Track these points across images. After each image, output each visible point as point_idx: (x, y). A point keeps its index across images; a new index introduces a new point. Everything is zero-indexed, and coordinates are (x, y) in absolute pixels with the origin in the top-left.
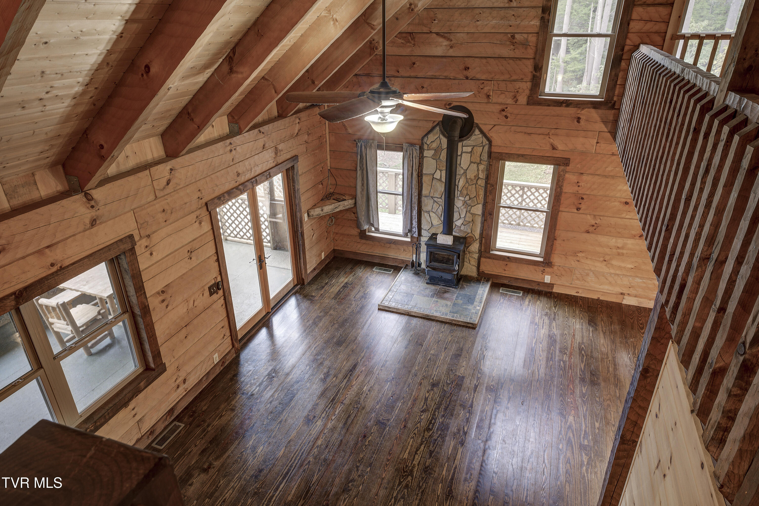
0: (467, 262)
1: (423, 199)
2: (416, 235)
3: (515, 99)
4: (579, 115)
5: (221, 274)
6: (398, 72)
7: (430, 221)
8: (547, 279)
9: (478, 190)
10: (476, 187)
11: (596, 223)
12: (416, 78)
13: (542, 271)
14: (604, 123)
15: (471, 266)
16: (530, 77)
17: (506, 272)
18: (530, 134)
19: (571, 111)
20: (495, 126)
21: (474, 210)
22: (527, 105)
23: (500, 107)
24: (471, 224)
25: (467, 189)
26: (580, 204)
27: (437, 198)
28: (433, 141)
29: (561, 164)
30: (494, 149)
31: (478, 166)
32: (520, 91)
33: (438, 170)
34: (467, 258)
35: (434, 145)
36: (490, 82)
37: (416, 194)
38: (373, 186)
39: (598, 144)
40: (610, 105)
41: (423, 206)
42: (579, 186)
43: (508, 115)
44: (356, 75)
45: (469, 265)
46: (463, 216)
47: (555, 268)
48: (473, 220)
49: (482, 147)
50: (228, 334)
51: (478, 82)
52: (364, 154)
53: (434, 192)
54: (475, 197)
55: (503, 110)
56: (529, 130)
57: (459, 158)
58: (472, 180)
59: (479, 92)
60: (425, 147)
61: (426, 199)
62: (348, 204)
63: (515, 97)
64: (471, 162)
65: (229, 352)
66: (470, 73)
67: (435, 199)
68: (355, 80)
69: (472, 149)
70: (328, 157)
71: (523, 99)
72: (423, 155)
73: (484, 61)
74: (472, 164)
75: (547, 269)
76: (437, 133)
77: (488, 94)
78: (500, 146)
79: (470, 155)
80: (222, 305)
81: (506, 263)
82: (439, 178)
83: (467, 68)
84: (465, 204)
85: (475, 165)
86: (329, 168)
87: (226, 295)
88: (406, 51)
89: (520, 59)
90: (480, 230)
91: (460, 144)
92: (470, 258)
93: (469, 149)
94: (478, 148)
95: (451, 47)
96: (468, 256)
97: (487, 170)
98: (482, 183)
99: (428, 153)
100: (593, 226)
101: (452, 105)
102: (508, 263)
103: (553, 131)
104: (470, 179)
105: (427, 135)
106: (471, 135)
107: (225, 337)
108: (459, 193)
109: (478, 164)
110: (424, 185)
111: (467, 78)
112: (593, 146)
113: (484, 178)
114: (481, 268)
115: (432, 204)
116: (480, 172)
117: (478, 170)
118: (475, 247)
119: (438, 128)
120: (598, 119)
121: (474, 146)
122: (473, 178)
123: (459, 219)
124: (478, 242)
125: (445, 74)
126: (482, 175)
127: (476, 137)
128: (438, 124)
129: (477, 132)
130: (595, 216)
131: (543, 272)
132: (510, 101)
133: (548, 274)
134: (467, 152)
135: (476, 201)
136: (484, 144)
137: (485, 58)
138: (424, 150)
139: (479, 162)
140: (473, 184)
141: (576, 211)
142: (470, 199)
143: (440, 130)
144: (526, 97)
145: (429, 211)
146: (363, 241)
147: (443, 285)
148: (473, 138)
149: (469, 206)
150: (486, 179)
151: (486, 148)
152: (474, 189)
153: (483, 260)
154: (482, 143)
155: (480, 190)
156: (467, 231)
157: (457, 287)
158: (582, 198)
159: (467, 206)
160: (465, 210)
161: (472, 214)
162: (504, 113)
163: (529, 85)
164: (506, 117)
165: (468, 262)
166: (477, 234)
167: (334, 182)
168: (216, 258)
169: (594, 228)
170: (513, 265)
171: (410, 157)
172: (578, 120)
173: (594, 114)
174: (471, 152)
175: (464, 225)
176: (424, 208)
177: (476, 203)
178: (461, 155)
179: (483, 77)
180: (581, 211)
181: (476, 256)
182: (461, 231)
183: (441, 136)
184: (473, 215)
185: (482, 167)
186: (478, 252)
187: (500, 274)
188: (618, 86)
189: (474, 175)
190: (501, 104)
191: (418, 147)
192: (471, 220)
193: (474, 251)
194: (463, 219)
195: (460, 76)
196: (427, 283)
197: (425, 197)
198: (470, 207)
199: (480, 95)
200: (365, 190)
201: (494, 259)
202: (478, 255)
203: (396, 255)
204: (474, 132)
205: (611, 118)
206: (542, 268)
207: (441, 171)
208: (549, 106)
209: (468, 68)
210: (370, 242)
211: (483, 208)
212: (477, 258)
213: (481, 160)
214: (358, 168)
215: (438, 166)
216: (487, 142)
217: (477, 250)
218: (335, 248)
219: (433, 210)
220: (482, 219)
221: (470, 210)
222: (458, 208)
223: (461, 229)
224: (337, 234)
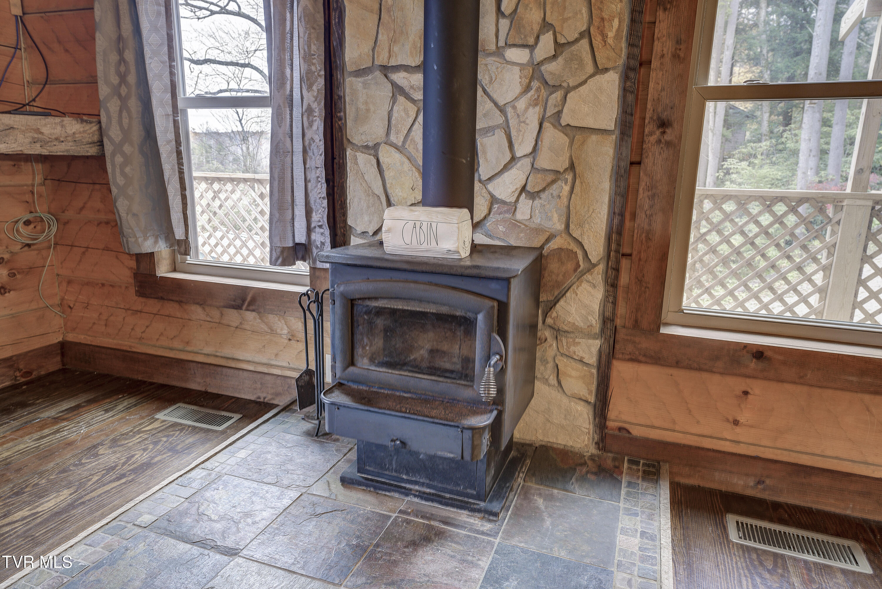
0: (546, 381)
1: (352, 88)
7: (379, 191)
15: (565, 400)
17: (740, 433)
21: (579, 110)
24: (567, 188)
27: (404, 69)
34: (545, 362)
41: (349, 123)
45: (555, 394)
46: (524, 147)
48: (572, 167)
53: (390, 41)
54: (586, 34)
61: (357, 83)
67: (399, 77)
81: (742, 384)
84: (535, 84)
86: (18, 9)
90: (612, 214)
92: (562, 362)
96: (551, 352)
102: (755, 387)
108: (505, 24)
110: (349, 13)
114: (612, 414)
115: (386, 107)
118: (583, 304)
123: (506, 168)
124: (598, 275)
135: (588, 58)
142: (559, 49)
145: (376, 146)
146: (153, 305)
147: (422, 496)
149: (556, 88)
153: (621, 370)
156: (547, 224)
157: (495, 506)
159: (544, 93)
161: (568, 130)
165: (553, 380)
166: (594, 236)
167: (41, 71)
175: (533, 196)
176: (354, 132)
177: (590, 68)
181: (590, 350)
182: (515, 225)
184: (576, 133)
186: (597, 328)
187: (707, 444)
192: (562, 164)
193: (581, 324)
194: (527, 162)
196: (346, 481)
197: (359, 73)
198: (558, 95)
200: (132, 79)
201: (677, 364)
202: (597, 343)
210: (171, 308)
211: (625, 91)
212: (593, 360)
217: (595, 321)
218: (71, 337)
219: (393, 138)
220: (618, 157)
221: (559, 113)
222: (502, 110)
223: (519, 216)
224: (69, 282)
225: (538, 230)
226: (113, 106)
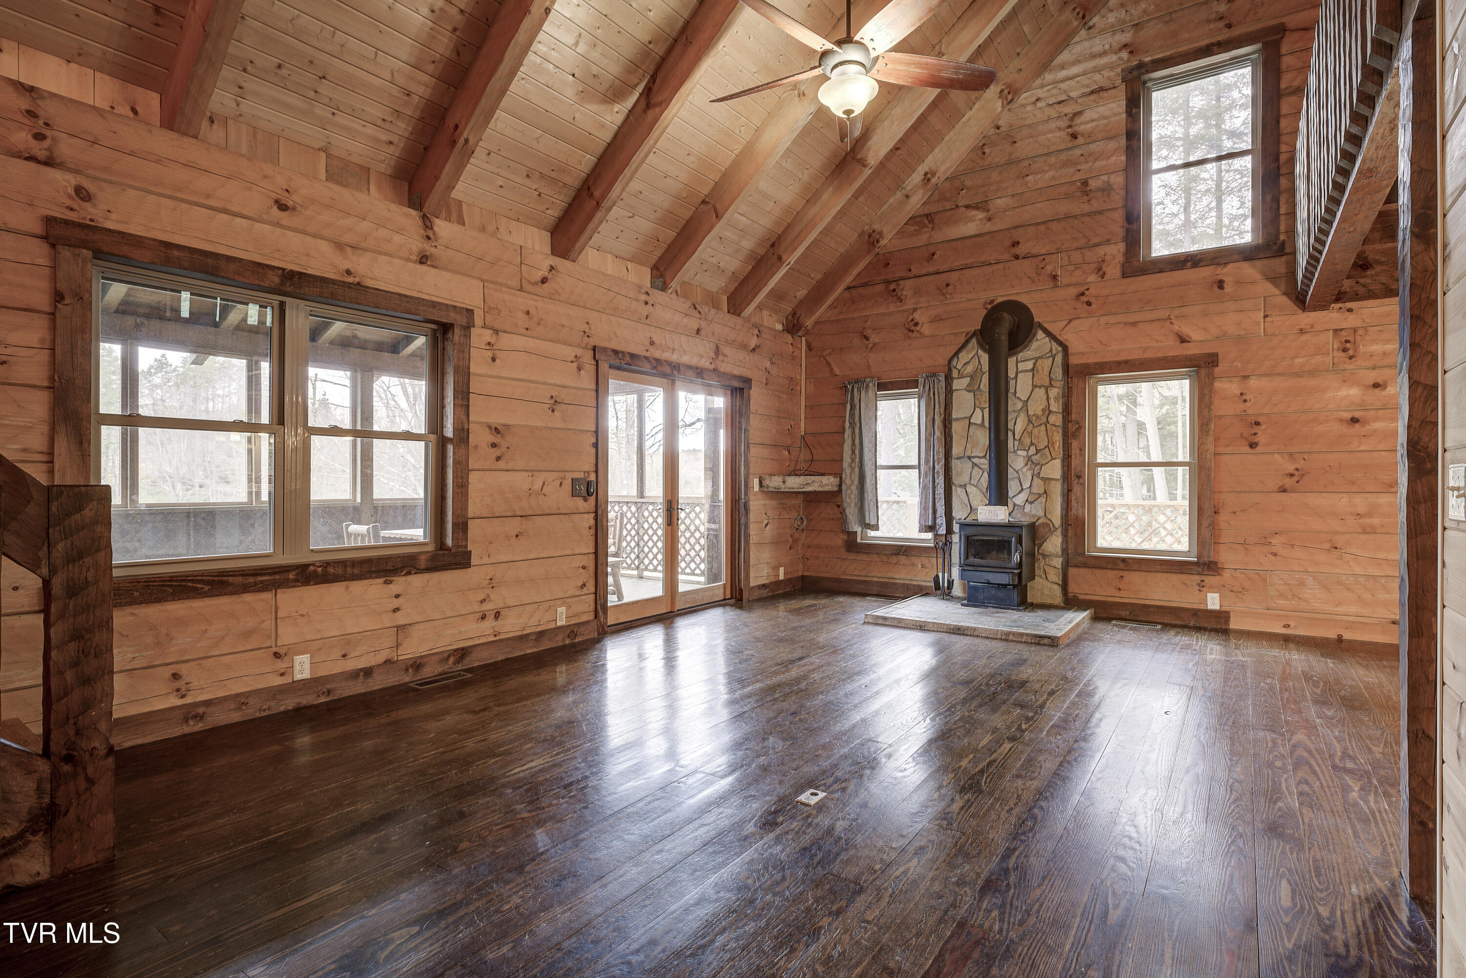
0: (1041, 577)
1: (955, 464)
2: (942, 531)
3: (1101, 273)
4: (1220, 277)
5: (596, 472)
6: (910, 270)
7: (966, 501)
8: (1213, 602)
9: (1050, 434)
10: (1047, 430)
11: (1297, 469)
12: (937, 273)
13: (1199, 585)
14: (1272, 283)
15: (1049, 584)
16: (1121, 233)
17: (1123, 594)
18: (1134, 324)
19: (1206, 272)
20: (1070, 321)
21: (1046, 472)
22: (1124, 277)
23: (1075, 291)
24: (1044, 500)
25: (1030, 434)
26: (1255, 434)
27: (978, 457)
28: (968, 363)
29: (1202, 364)
30: (1073, 360)
31: (1047, 392)
32: (1107, 258)
33: (977, 409)
34: (1039, 568)
35: (969, 369)
36: (1055, 256)
37: (942, 456)
38: (870, 451)
39: (1268, 319)
40: (1275, 248)
41: (953, 477)
42: (1245, 401)
43: (1092, 300)
44: (849, 288)
45: (1045, 582)
46: (1026, 485)
47: (1227, 574)
48: (1045, 492)
49: (1051, 359)
50: (591, 587)
51: (1034, 260)
52: (856, 401)
53: (973, 447)
54: (1047, 446)
55: (1083, 294)
56: (1132, 318)
57: (1012, 383)
58: (1038, 417)
59: (1038, 274)
60: (955, 374)
61: (958, 462)
62: (827, 483)
63: (1100, 269)
64: (1034, 386)
65: (587, 622)
66: (1020, 250)
67: (975, 460)
68: (846, 295)
69: (1035, 364)
70: (803, 416)
71: (1114, 270)
72: (951, 388)
73: (1043, 227)
74: (1037, 389)
75: (1210, 580)
76: (973, 348)
77: (1054, 273)
78: (1083, 354)
79: (1031, 374)
80: (590, 528)
81: (1121, 573)
82: (979, 421)
83: (1015, 244)
84: (1029, 463)
85: (1043, 390)
86: (803, 434)
87: (600, 512)
88: (922, 239)
89: (1100, 212)
90: (1062, 509)
91: (1012, 361)
92: (1047, 568)
93: (1029, 365)
94: (1045, 361)
95: (989, 219)
96: (1042, 564)
97: (1063, 396)
98: (1056, 419)
99: (959, 384)
100: (1292, 475)
101: (996, 303)
102: (1125, 574)
103: (1176, 312)
104: (1034, 415)
105: (956, 354)
106: (1031, 341)
107: (585, 590)
108: (1016, 443)
109: (1046, 388)
110: (955, 438)
111: (1017, 257)
112: (1258, 323)
113: (1061, 411)
114: (1070, 590)
115: (970, 471)
116: (1052, 401)
117: (1048, 398)
118: (1054, 544)
119: (974, 340)
120: (1258, 276)
121: (1037, 359)
122: (1040, 413)
123: (1019, 493)
124: (1059, 532)
125: (983, 259)
126: (1055, 407)
127: (1040, 343)
128: (974, 334)
129: (1040, 334)
130: (1291, 455)
131: (1201, 585)
132: (1092, 278)
133: (1212, 589)
134: (1026, 371)
135: (1048, 454)
136: (1054, 352)
137: (1044, 223)
138: (952, 379)
139: (1047, 384)
140: (1041, 425)
141: (1250, 450)
142: (1038, 451)
143: (979, 343)
144: (1119, 266)
145: (965, 486)
146: (852, 556)
147: (993, 608)
148: (1034, 345)
149: (1037, 464)
150: (1063, 412)
151: (1059, 359)
152: (1043, 433)
153: (1072, 571)
154: (1051, 350)
155: (1055, 434)
156: (1037, 513)
157: (1021, 609)
158: (1257, 424)
159: (1033, 466)
160: (1029, 474)
161: (1043, 479)
162: (1084, 299)
163: (1122, 247)
164: (1089, 304)
165: (1044, 576)
166: (1056, 517)
167: (809, 457)
168: (594, 440)
169: (1295, 479)
170: (1135, 578)
171: (929, 394)
172: (1221, 284)
173: (1249, 270)
174: (1033, 369)
175: (1031, 503)
176: (956, 480)
177: (1050, 458)
178: (1016, 378)
179: (1043, 251)
180: (1259, 449)
181: (1058, 562)
182: (1024, 514)
183: (980, 351)
184: (1046, 480)
185: (1054, 392)
186: (1060, 553)
187: (1110, 599)
188: (1282, 218)
189: (1041, 408)
190: (1077, 284)
191: (942, 379)
192: (1041, 491)
193: (1053, 552)
194: (1028, 490)
195: (1006, 257)
196: (963, 606)
197: (958, 458)
198: (1038, 467)
199: (1040, 278)
200: (857, 460)
201: (1094, 567)
202: (1060, 560)
203: (909, 578)
204: (1035, 335)
205: (1283, 270)
206: (1197, 578)
207: (982, 409)
208: (1161, 271)
209: (1018, 243)
210: (864, 557)
211: (1063, 466)
212: (1059, 566)
213: (1051, 379)
214: (847, 425)
215: (977, 403)
216: (1060, 349)
217: (1059, 550)
218: (806, 574)
219: (972, 482)
220: (1063, 488)
221: (1039, 473)
222: (1017, 472)
223: (1026, 510)
224: (809, 547)
225: (1034, 516)
226: (848, 471)
